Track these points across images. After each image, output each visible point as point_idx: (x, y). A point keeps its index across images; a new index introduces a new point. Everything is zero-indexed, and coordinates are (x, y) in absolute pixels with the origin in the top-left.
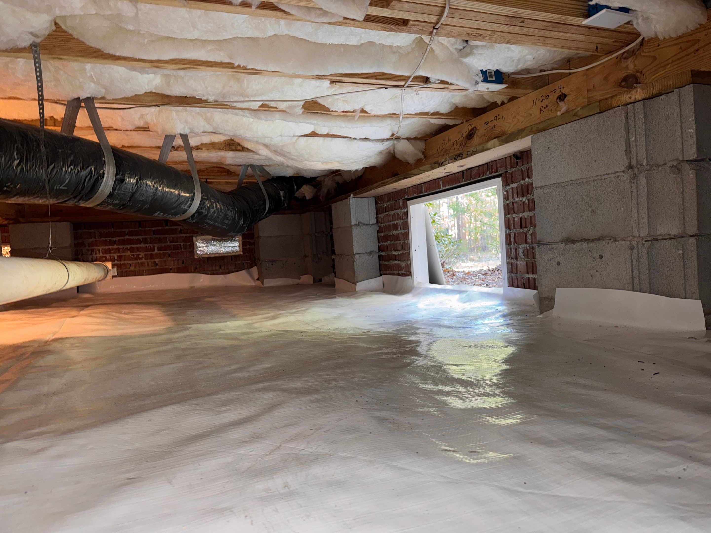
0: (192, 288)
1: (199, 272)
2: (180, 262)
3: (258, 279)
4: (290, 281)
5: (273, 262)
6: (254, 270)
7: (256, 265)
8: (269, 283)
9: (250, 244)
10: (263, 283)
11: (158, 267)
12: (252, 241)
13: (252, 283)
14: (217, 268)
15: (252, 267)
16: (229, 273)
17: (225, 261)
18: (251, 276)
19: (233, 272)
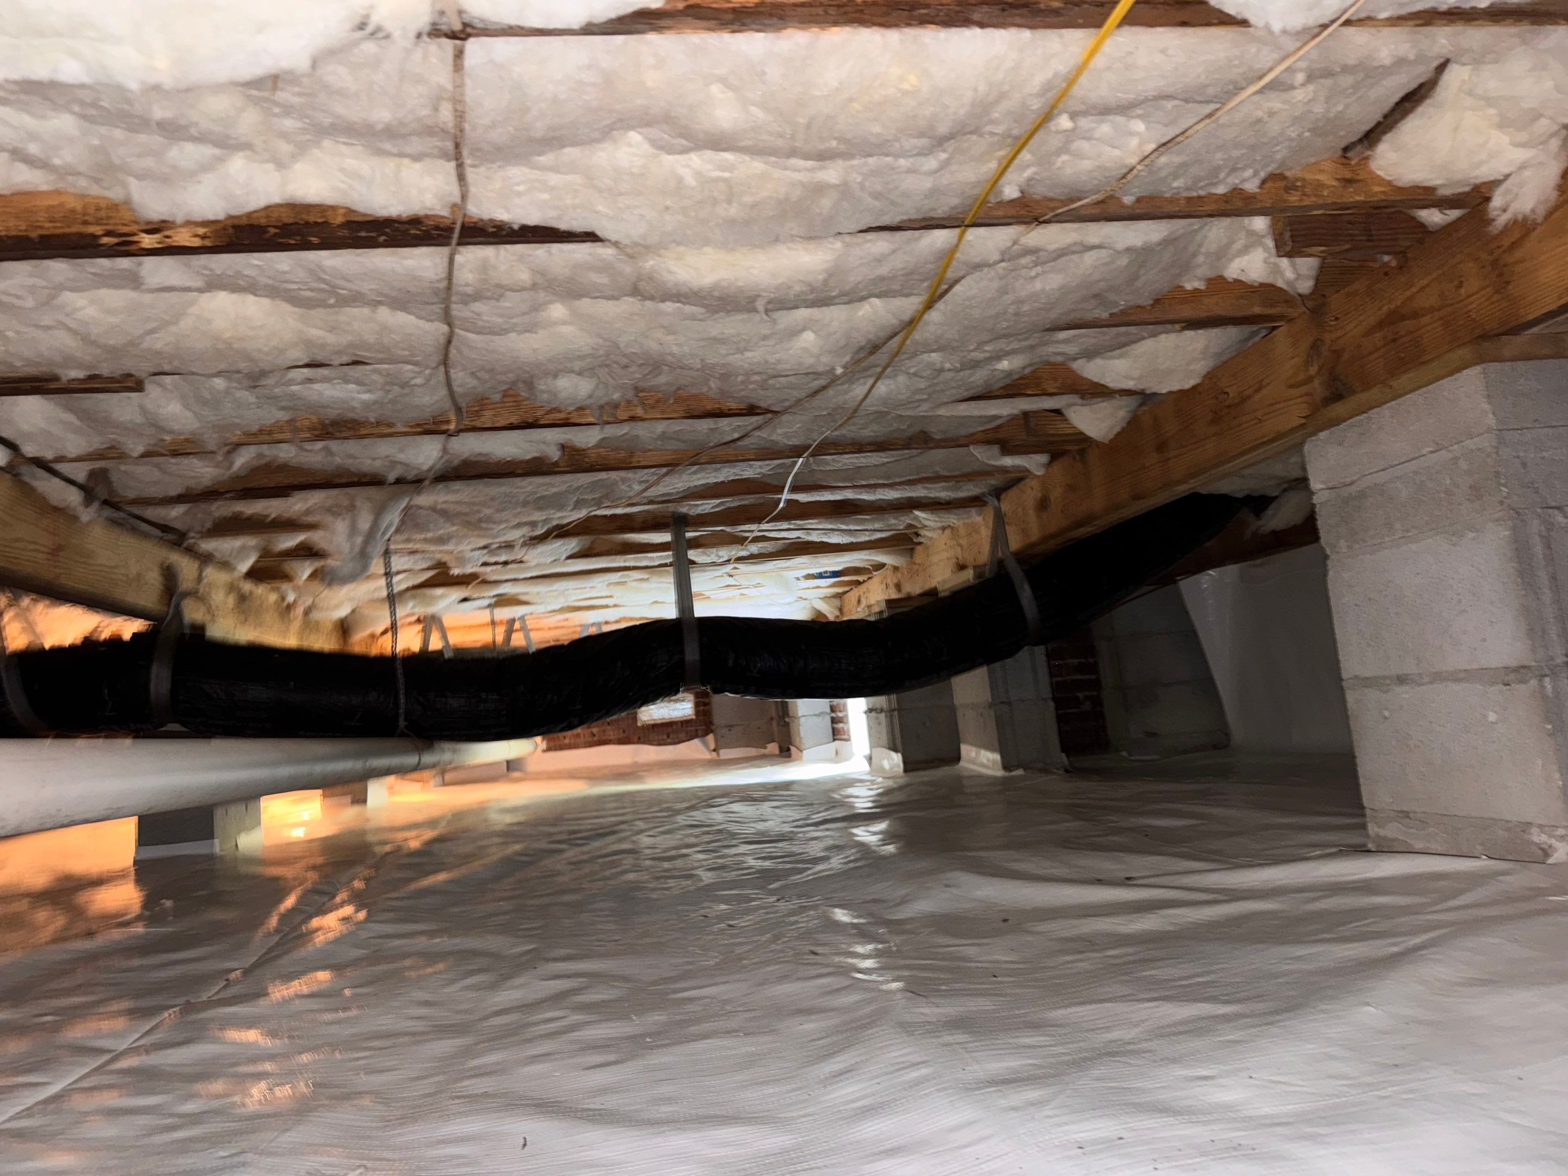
0: (636, 763)
1: (644, 743)
2: (621, 731)
3: (714, 750)
4: (752, 751)
5: (730, 727)
6: (710, 738)
7: (712, 731)
8: (726, 754)
9: (705, 704)
10: (718, 755)
11: (595, 738)
12: (707, 700)
13: (707, 755)
14: (665, 737)
15: (707, 734)
16: (679, 743)
17: (674, 727)
18: (706, 745)
19: (684, 741)
